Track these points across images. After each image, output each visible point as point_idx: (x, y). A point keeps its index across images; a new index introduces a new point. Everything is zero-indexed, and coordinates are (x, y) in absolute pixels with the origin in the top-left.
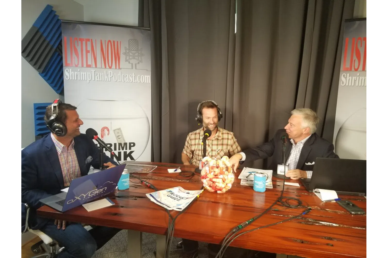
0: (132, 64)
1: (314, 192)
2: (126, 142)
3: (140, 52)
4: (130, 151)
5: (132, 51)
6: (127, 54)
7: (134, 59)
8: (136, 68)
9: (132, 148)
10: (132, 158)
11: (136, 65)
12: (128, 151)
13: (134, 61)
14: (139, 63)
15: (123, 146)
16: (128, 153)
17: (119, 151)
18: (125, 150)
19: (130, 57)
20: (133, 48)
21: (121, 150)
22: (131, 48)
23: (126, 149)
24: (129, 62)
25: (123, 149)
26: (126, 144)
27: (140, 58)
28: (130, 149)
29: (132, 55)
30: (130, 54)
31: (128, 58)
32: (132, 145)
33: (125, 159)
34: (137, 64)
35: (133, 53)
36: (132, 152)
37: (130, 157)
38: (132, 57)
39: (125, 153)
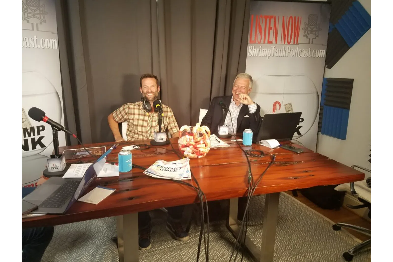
0: (32, 24)
1: (259, 143)
2: (33, 126)
3: (41, 9)
4: (39, 136)
5: (31, 7)
6: (24, 11)
7: (35, 17)
8: (38, 30)
9: (41, 132)
10: (42, 146)
11: (37, 25)
12: (37, 137)
13: (35, 21)
14: (41, 23)
15: (29, 131)
16: (36, 140)
17: (25, 138)
18: (32, 136)
19: (29, 15)
20: (32, 3)
21: (27, 137)
22: (30, 3)
23: (34, 135)
24: (28, 22)
25: (29, 135)
26: (32, 128)
27: (42, 16)
28: (39, 134)
29: (32, 12)
30: (29, 11)
31: (26, 16)
32: (41, 128)
33: (34, 147)
34: (39, 25)
35: (33, 10)
36: (41, 138)
37: (39, 145)
38: (32, 15)
39: (33, 140)
